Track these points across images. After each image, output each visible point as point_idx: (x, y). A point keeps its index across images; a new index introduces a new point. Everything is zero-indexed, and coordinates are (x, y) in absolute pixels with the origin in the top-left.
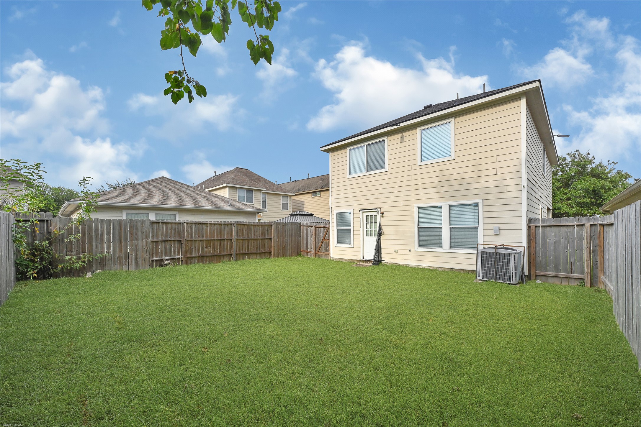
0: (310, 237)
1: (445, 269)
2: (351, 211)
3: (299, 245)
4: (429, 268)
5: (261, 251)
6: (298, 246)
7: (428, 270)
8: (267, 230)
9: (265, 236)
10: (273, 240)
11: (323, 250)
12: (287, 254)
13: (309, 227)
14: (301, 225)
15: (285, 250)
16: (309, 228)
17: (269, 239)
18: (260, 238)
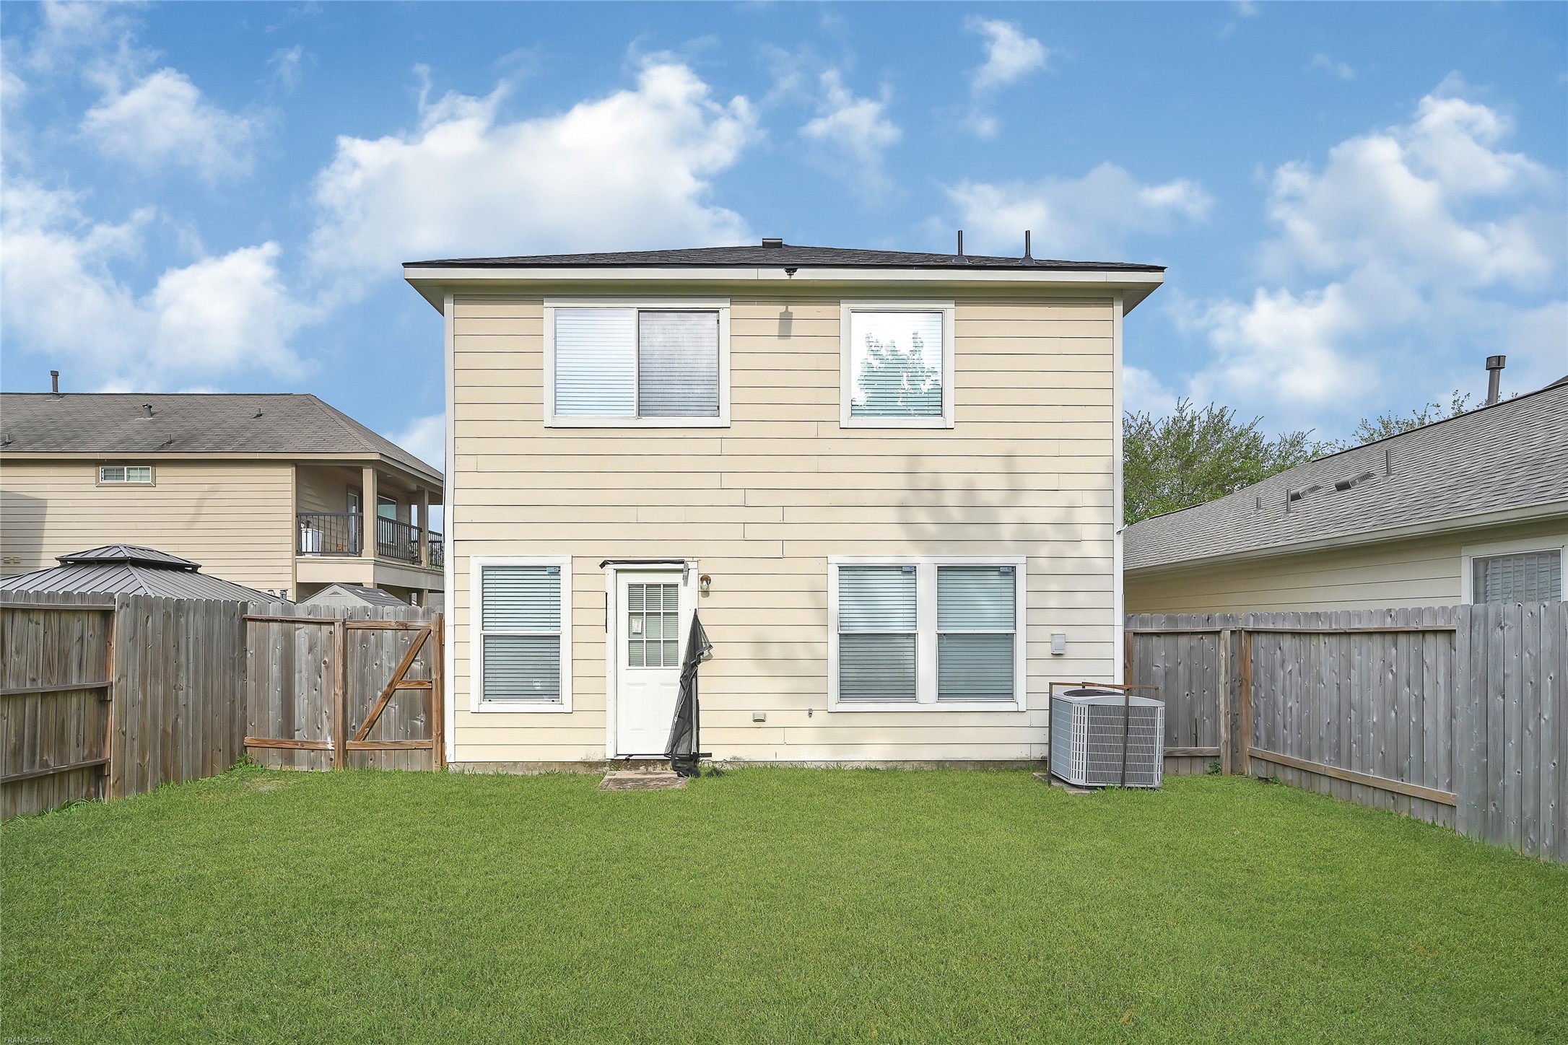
0: (304, 674)
1: (922, 765)
2: (563, 561)
3: (239, 712)
4: (873, 766)
5: (45, 764)
6: (232, 720)
7: (870, 772)
8: (81, 638)
9: (65, 674)
10: (114, 694)
11: (388, 733)
12: (185, 767)
13: (297, 625)
14: (250, 614)
15: (175, 745)
16: (302, 635)
17: (91, 691)
18: (41, 686)
